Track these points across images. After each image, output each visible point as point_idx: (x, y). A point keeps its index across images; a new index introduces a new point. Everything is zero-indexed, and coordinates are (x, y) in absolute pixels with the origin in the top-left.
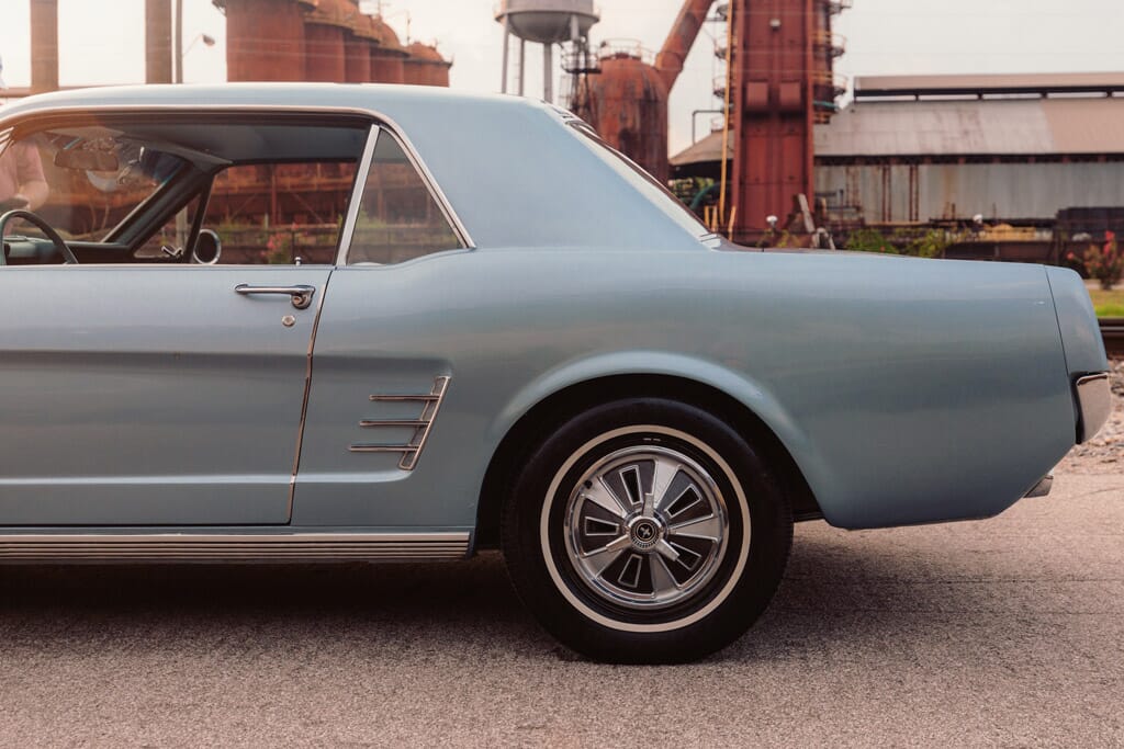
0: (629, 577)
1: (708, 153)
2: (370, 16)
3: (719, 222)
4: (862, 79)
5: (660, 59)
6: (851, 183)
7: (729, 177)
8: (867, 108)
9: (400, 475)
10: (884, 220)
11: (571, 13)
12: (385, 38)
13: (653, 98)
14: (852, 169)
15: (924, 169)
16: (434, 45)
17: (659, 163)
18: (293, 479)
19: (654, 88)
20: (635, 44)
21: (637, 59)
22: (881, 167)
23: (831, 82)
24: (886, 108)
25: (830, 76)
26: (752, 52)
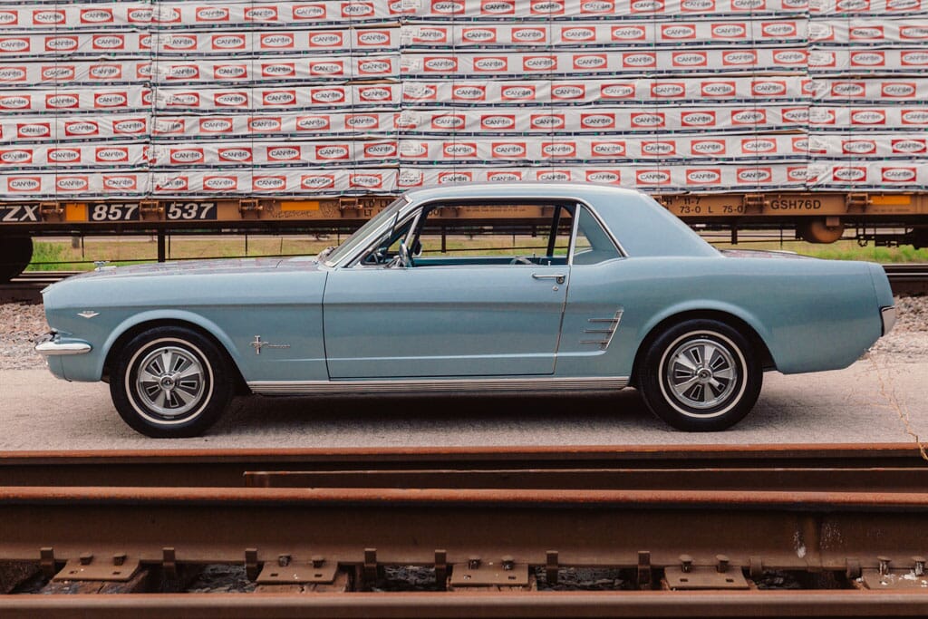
0: (695, 395)
9: (603, 352)
18: (555, 355)
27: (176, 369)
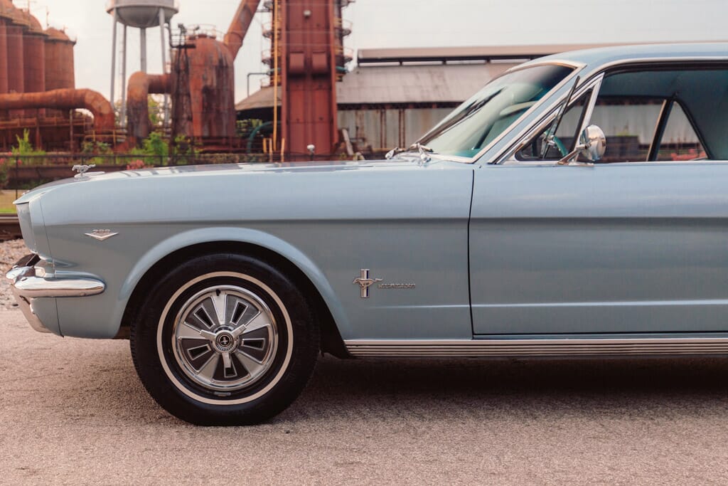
1: (260, 102)
2: (21, 10)
3: (273, 149)
4: (364, 51)
5: (227, 37)
6: (358, 122)
7: (279, 118)
8: (368, 71)
10: (381, 147)
11: (159, 7)
12: (32, 25)
13: (224, 64)
14: (360, 113)
15: (408, 112)
16: (63, 29)
17: (229, 109)
19: (225, 59)
20: (211, 28)
21: (213, 38)
22: (379, 111)
23: (342, 53)
24: (380, 70)
25: (342, 49)
26: (291, 32)
27: (235, 320)
